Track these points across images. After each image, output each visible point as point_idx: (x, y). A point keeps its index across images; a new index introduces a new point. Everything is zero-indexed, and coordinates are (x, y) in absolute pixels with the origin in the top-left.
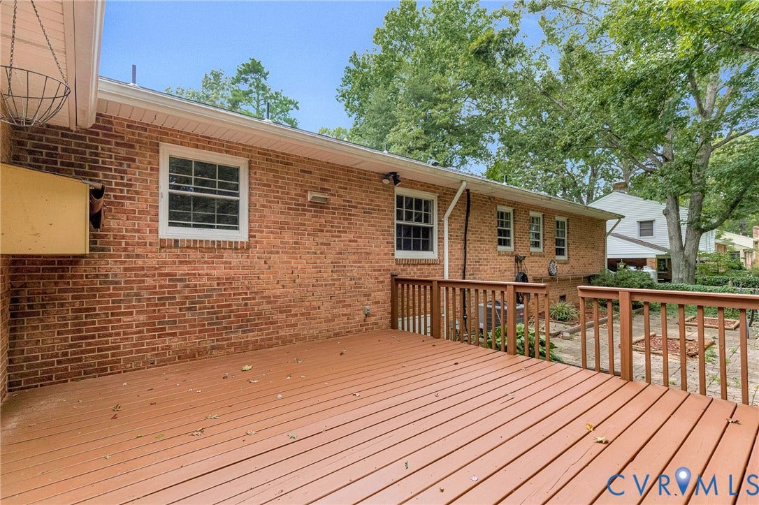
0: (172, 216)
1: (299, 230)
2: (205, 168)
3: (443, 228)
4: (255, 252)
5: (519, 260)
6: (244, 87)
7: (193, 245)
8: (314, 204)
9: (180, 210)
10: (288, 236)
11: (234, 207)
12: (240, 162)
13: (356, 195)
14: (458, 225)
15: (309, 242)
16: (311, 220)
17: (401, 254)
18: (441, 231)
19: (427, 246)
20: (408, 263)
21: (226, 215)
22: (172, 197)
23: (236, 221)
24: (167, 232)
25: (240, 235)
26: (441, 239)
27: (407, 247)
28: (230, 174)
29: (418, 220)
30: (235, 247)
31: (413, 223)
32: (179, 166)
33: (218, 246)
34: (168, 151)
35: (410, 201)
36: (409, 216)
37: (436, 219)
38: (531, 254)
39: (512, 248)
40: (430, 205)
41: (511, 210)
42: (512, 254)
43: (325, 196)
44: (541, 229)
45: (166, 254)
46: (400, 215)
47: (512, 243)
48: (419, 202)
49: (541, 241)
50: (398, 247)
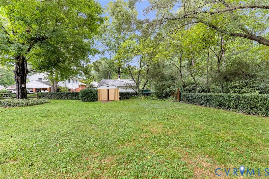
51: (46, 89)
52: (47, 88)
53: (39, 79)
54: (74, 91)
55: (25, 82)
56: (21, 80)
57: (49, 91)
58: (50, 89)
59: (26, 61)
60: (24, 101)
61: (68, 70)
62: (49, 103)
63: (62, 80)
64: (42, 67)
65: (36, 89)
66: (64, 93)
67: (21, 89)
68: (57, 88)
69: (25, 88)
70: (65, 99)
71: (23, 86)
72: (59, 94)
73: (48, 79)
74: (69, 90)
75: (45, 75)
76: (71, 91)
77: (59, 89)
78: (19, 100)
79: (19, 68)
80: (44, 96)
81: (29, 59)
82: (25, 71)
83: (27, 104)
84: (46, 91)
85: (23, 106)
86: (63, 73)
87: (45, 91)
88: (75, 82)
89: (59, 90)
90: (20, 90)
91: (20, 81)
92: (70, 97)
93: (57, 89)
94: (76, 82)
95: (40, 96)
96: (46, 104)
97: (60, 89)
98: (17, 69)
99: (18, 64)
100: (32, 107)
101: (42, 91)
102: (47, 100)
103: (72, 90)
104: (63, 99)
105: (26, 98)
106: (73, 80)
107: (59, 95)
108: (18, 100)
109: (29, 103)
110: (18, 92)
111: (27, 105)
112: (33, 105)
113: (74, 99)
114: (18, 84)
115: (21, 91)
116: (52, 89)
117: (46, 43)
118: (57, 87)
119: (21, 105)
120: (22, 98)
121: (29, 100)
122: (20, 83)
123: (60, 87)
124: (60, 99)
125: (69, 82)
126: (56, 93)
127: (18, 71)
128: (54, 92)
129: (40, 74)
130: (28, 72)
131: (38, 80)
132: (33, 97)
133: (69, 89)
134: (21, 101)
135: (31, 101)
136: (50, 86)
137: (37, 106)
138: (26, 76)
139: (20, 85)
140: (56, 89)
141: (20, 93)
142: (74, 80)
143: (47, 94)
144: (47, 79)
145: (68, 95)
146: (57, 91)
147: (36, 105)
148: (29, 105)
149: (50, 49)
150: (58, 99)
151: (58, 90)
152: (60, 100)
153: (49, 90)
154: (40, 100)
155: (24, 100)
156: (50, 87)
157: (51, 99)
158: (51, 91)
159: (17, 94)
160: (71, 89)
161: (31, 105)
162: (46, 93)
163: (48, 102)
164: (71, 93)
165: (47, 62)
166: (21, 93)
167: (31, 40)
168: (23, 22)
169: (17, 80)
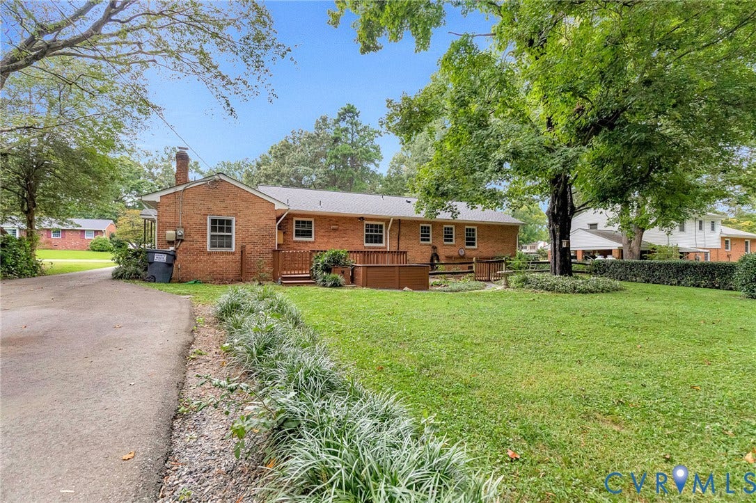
0: (296, 235)
1: (329, 237)
2: (304, 222)
3: (386, 234)
4: (316, 244)
5: (434, 248)
6: (343, 125)
7: (300, 242)
8: (333, 229)
9: (298, 234)
10: (325, 239)
11: (310, 232)
12: (312, 220)
13: (347, 226)
14: (395, 233)
15: (332, 241)
16: (333, 234)
17: (366, 245)
18: (386, 236)
19: (381, 242)
20: (369, 248)
21: (309, 233)
22: (296, 230)
23: (311, 235)
24: (295, 239)
25: (312, 239)
26: (386, 239)
27: (371, 242)
28: (310, 223)
29: (376, 231)
30: (310, 242)
31: (374, 233)
32: (298, 222)
33: (307, 242)
34: (295, 219)
35: (372, 226)
36: (372, 231)
37: (384, 231)
38: (444, 245)
39: (431, 242)
40: (381, 226)
41: (430, 225)
42: (430, 245)
43: (337, 227)
44: (454, 233)
45: (295, 244)
46: (367, 231)
47: (431, 240)
48: (376, 226)
49: (454, 239)
50: (367, 242)
51: (609, 252)
52: (611, 250)
53: (591, 225)
54: (701, 259)
55: (567, 236)
56: (560, 231)
57: (617, 256)
58: (621, 251)
59: (570, 185)
60: (568, 281)
61: (686, 189)
62: (625, 292)
63: (665, 223)
64: (608, 195)
65: (584, 252)
66: (669, 265)
67: (561, 252)
68: (642, 249)
69: (568, 248)
70: (671, 285)
71: (564, 245)
72: (650, 268)
73: (620, 224)
74: (683, 254)
75: (611, 214)
76: (691, 260)
77: (645, 252)
78: (557, 276)
79: (556, 203)
80: (605, 272)
81: (575, 178)
82: (569, 209)
83: (575, 288)
84: (610, 258)
85: (566, 292)
86: (668, 202)
87: (605, 257)
88: (707, 226)
89: (648, 255)
90: (558, 253)
91: (558, 234)
92: (689, 278)
93: (642, 252)
94: (710, 225)
95: (596, 271)
96: (618, 294)
97: (649, 252)
98: (554, 207)
99: (556, 195)
100: (585, 297)
101: (599, 258)
102: (617, 282)
103: (692, 256)
104: (663, 283)
105: (571, 275)
106: (698, 223)
107: (652, 268)
108: (555, 277)
109: (578, 287)
110: (555, 258)
111: (574, 290)
112: (586, 293)
113: (705, 287)
114: (555, 241)
115: (561, 257)
116: (626, 252)
117: (622, 125)
118: (640, 245)
119: (562, 290)
120: (561, 274)
121: (577, 278)
122: (558, 238)
123: (651, 244)
124: (654, 283)
125: (682, 229)
126: (642, 265)
127: (555, 211)
128: (633, 261)
129: (601, 212)
130: (574, 211)
131: (588, 227)
132: (584, 272)
133: (681, 253)
134: (560, 280)
135: (583, 283)
136: (621, 243)
137: (598, 296)
138: (570, 221)
139: (558, 242)
140: (637, 252)
141: (558, 262)
142: (701, 222)
143: (613, 266)
144: (616, 225)
145: (682, 271)
146: (641, 258)
147: (593, 292)
148: (579, 292)
149: (636, 137)
150: (648, 282)
151: (643, 254)
152: (655, 285)
153: (616, 254)
154: (603, 281)
155: (567, 278)
156: (621, 245)
157: (626, 279)
158: (622, 258)
159: (552, 262)
160: (688, 253)
161: (583, 293)
162: (613, 263)
163: (621, 289)
164: (696, 266)
165: (622, 177)
166: (561, 261)
167: (586, 129)
168: (568, 95)
169: (553, 231)
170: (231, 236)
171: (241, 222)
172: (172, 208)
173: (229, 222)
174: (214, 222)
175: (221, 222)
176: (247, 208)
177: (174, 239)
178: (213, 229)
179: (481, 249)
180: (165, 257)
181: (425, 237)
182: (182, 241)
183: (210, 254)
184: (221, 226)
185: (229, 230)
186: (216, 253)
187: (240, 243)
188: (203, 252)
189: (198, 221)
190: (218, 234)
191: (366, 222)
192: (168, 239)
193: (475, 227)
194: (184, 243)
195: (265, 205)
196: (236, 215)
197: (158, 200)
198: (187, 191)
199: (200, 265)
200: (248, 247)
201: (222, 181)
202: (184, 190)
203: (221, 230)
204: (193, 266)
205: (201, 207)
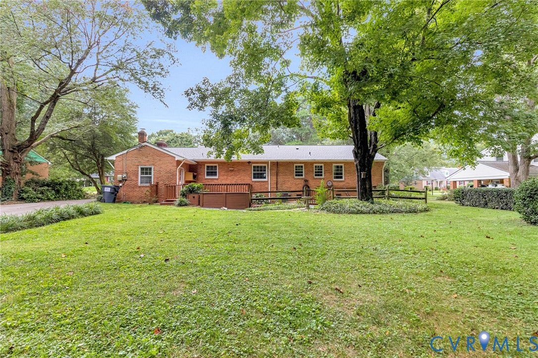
1: (227, 175)
2: (212, 167)
4: (219, 180)
7: (209, 179)
8: (231, 170)
9: (208, 174)
10: (225, 177)
11: (216, 172)
12: (217, 165)
13: (240, 168)
14: (274, 171)
15: (229, 178)
16: (230, 174)
17: (254, 180)
18: (268, 173)
19: (265, 178)
20: (256, 182)
21: (215, 174)
22: (207, 172)
24: (206, 177)
25: (217, 177)
26: (268, 176)
27: (258, 178)
28: (216, 167)
29: (261, 171)
30: (216, 179)
32: (208, 167)
33: (213, 179)
34: (206, 165)
35: (258, 167)
36: (258, 171)
37: (267, 171)
38: (314, 179)
39: (304, 177)
40: (265, 167)
41: (303, 165)
42: (302, 179)
43: (233, 169)
44: (323, 169)
45: (206, 181)
46: (254, 170)
47: (304, 175)
48: (261, 167)
49: (323, 174)
50: (254, 178)
67: (361, 182)
71: (363, 177)
90: (359, 183)
91: (358, 168)
110: (358, 187)
115: (361, 185)
116: (512, 180)
120: (361, 199)
122: (359, 170)
141: (359, 190)
170: (151, 177)
171: (157, 168)
172: (121, 163)
173: (150, 169)
174: (142, 169)
175: (147, 169)
176: (160, 160)
177: (121, 179)
178: (142, 173)
179: (347, 181)
180: (109, 189)
181: (299, 174)
182: (126, 180)
183: (140, 187)
184: (146, 171)
185: (150, 173)
186: (143, 187)
187: (156, 181)
188: (136, 186)
189: (134, 169)
190: (144, 176)
191: (253, 165)
192: (118, 179)
193: (343, 165)
194: (127, 181)
195: (170, 158)
196: (153, 164)
197: (115, 159)
198: (128, 153)
199: (135, 194)
200: (160, 183)
201: (147, 146)
202: (127, 153)
203: (146, 173)
204: (131, 194)
205: (136, 161)
